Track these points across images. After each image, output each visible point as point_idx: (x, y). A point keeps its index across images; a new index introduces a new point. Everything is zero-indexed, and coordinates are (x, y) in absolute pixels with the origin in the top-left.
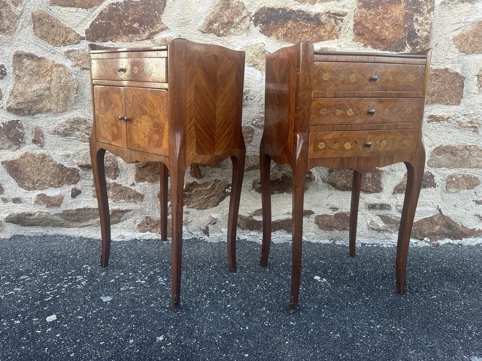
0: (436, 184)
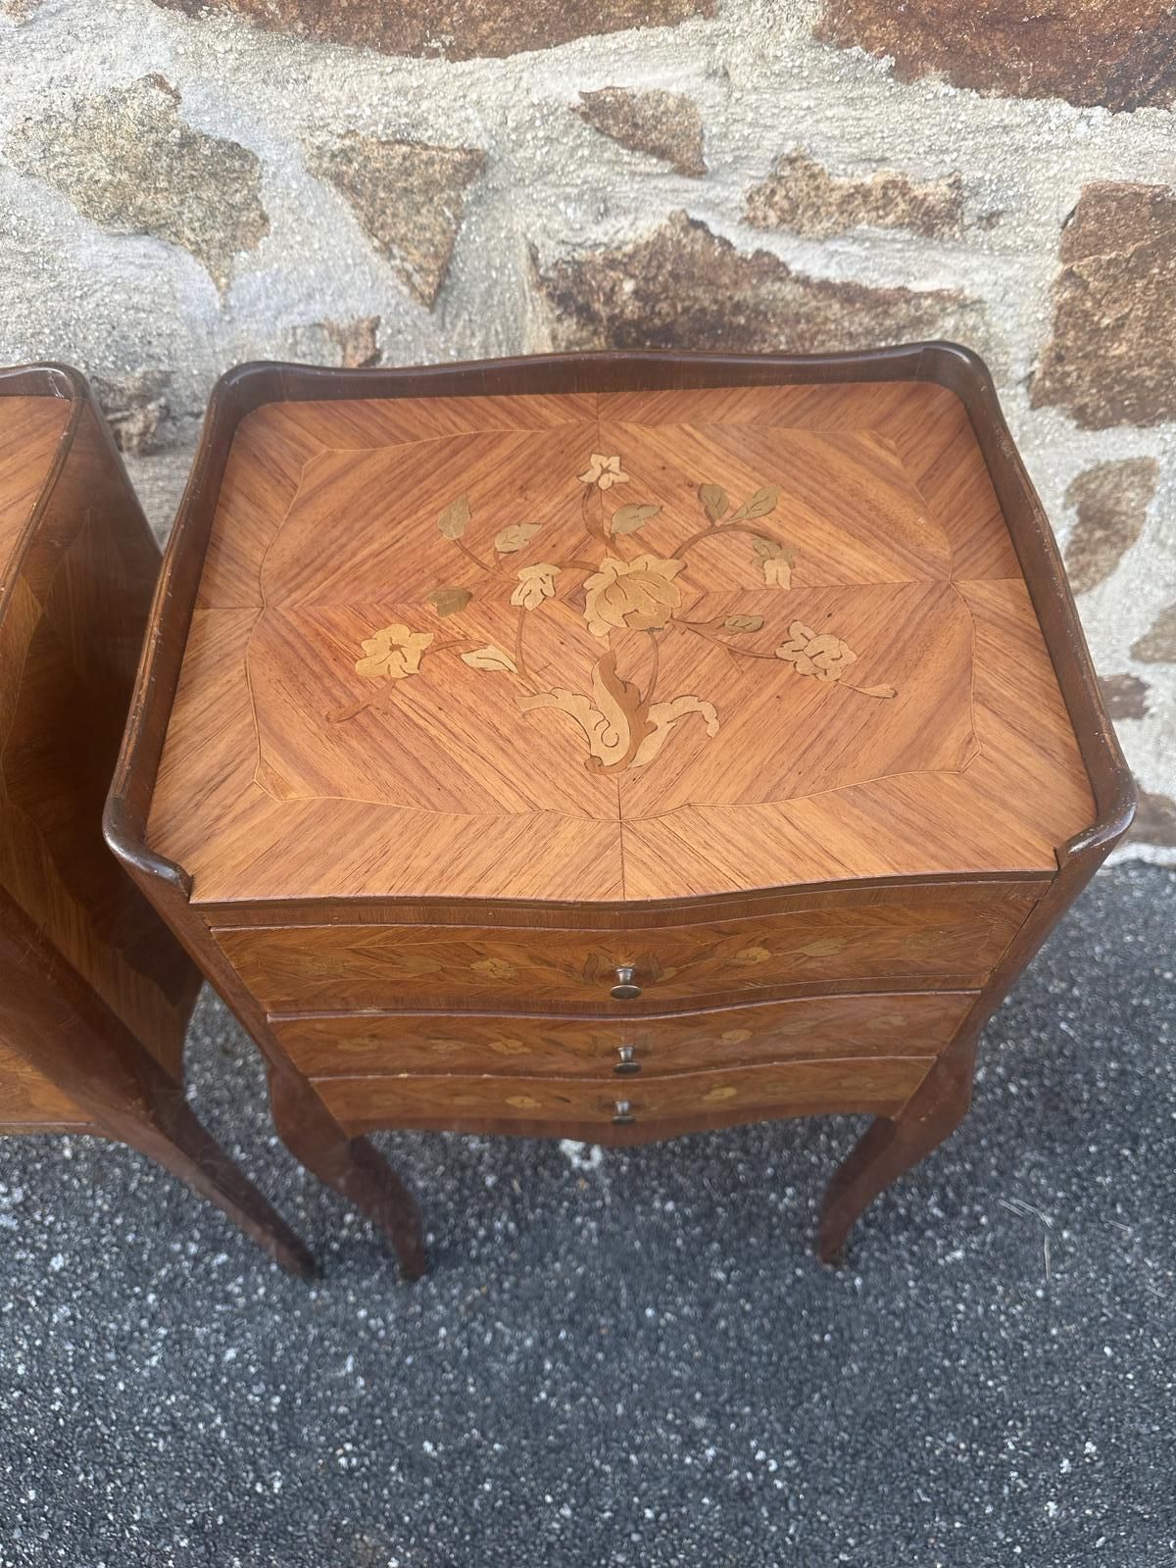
0: (1147, 709)
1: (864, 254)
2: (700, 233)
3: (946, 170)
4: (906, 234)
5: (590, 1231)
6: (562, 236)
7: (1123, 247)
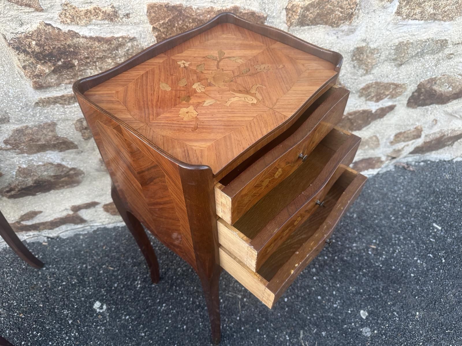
1: (99, 28)
2: (50, 27)
3: (109, 4)
4: (106, 22)
5: (102, 330)
6: (11, 31)
7: (164, 19)
